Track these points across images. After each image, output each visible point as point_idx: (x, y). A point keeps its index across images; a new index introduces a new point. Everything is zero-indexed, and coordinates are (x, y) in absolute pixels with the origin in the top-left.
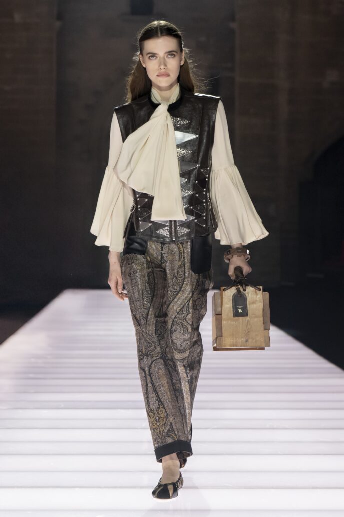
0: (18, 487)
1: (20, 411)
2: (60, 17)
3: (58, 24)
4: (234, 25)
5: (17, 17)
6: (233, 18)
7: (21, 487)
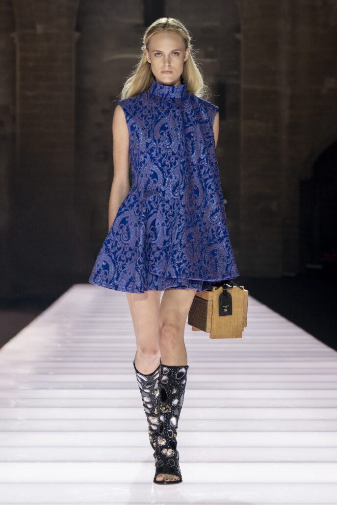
0: (40, 461)
1: (42, 391)
2: (78, 28)
3: (77, 35)
4: (239, 36)
5: (40, 29)
6: (238, 30)
7: (43, 461)
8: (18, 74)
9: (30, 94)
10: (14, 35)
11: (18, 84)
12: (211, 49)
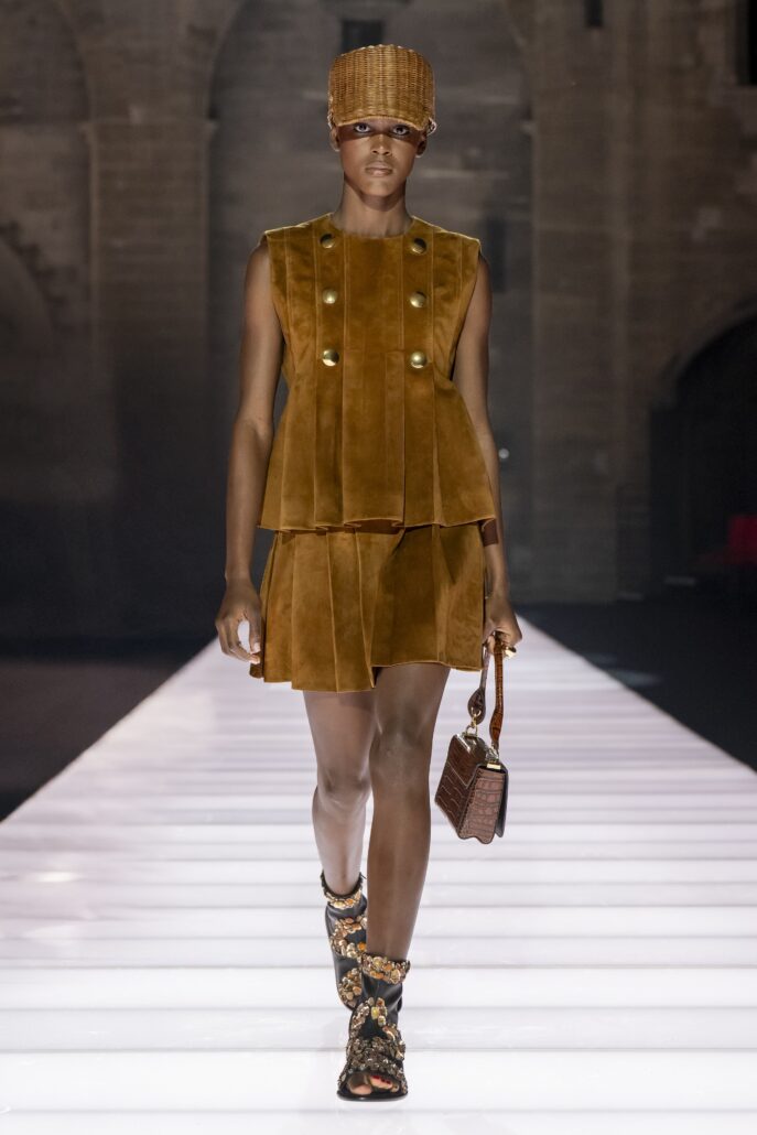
2: (213, 114)
3: (210, 127)
4: (530, 127)
5: (137, 115)
6: (527, 114)
8: (95, 204)
9: (119, 243)
10: (88, 128)
11: (95, 223)
12: (474, 152)
